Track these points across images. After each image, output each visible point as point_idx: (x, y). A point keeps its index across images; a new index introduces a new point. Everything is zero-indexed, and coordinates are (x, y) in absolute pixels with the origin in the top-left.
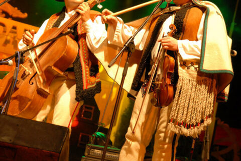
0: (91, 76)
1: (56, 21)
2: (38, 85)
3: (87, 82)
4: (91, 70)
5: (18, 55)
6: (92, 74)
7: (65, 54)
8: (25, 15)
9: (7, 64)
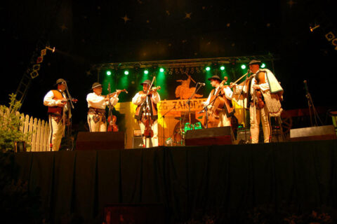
0: (230, 108)
3: (229, 110)
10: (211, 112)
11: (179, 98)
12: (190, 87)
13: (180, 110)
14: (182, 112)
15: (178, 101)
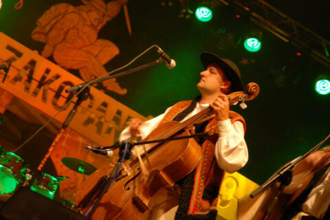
0: (204, 198)
1: (182, 111)
2: (136, 193)
3: (195, 206)
4: (206, 191)
5: (124, 147)
6: (206, 196)
7: (182, 159)
8: (124, 92)
9: (106, 154)
10: (128, 171)
11: (38, 47)
12: (104, 34)
13: (18, 90)
14: (15, 100)
15: (29, 54)
